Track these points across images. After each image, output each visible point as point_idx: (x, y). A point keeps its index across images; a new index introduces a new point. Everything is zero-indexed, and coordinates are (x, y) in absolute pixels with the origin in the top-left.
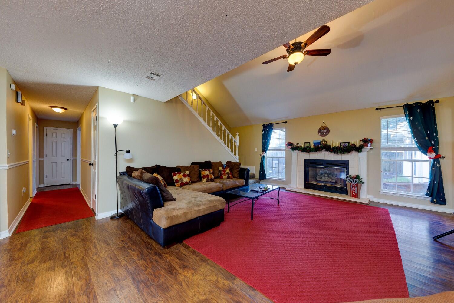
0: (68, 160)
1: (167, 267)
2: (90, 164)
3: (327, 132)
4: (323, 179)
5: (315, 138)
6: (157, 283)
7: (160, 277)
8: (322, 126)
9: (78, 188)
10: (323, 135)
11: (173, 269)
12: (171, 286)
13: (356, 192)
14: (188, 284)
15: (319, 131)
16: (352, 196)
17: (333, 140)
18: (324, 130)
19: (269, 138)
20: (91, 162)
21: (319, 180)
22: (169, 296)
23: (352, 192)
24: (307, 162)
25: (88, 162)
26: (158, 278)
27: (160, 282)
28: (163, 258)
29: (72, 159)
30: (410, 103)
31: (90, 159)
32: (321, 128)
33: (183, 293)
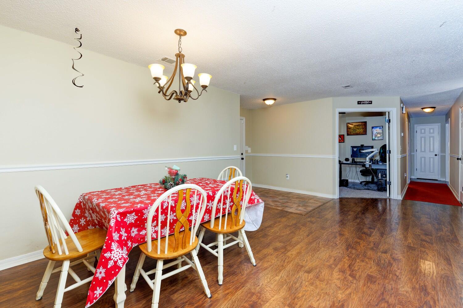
0: (436, 155)
2: (458, 159)
9: (446, 184)
20: (459, 157)
25: (456, 157)
29: (440, 154)
31: (458, 154)
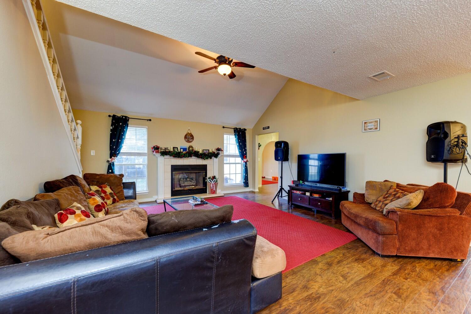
1: (309, 302)
3: (192, 139)
4: (186, 184)
5: (182, 144)
6: (336, 310)
7: (326, 308)
8: (188, 133)
10: (188, 141)
11: (311, 297)
12: (336, 297)
13: (214, 189)
14: (329, 286)
15: (185, 137)
16: (212, 193)
17: (198, 147)
18: (189, 137)
19: (123, 137)
21: (183, 185)
22: (348, 298)
23: (212, 190)
24: (175, 168)
26: (328, 310)
27: (333, 307)
28: (291, 308)
30: (238, 127)
32: (187, 134)
33: (341, 289)
